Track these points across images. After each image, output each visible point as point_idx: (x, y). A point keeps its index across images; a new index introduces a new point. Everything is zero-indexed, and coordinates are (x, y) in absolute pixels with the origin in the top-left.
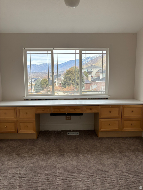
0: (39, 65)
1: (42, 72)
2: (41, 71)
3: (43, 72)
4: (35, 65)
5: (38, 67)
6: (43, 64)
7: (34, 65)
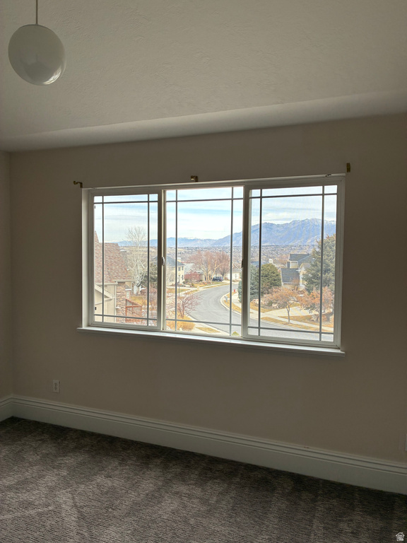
0: (282, 226)
1: (291, 244)
2: (286, 243)
3: (291, 246)
4: (272, 224)
5: (277, 231)
6: (294, 222)
7: (270, 226)
